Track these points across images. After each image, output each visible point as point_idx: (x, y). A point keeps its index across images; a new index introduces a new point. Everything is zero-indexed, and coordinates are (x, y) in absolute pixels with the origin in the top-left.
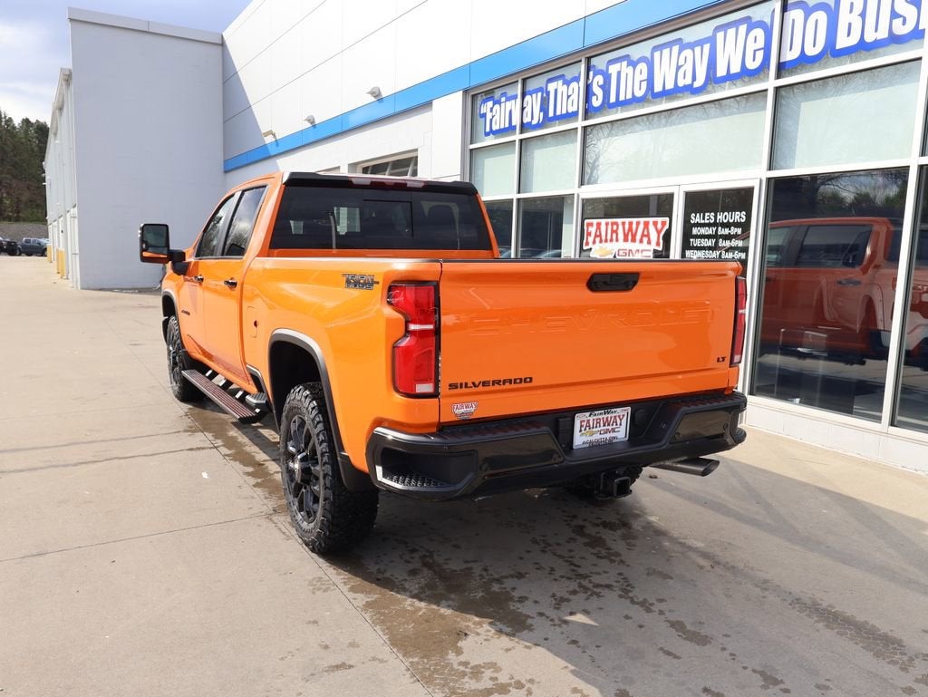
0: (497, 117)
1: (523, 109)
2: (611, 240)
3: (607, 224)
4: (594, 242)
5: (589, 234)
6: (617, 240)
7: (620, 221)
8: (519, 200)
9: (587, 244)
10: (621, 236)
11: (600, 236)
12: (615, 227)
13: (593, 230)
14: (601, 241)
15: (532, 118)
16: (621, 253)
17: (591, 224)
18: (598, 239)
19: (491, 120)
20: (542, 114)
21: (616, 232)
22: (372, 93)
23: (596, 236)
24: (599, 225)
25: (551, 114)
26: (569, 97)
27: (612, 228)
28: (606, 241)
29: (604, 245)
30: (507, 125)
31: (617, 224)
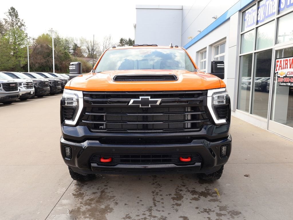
0: (250, 20)
1: (258, 14)
2: (285, 68)
3: (284, 60)
4: (279, 69)
5: (277, 66)
6: (287, 68)
7: (288, 59)
8: (255, 53)
9: (276, 70)
10: (289, 66)
11: (281, 66)
12: (287, 62)
13: (279, 64)
14: (281, 69)
15: (261, 18)
16: (288, 74)
17: (278, 61)
18: (280, 68)
19: (248, 21)
20: (264, 15)
21: (286, 64)
22: (214, 18)
23: (280, 66)
24: (281, 61)
25: (267, 15)
26: (273, 6)
27: (286, 62)
28: (283, 68)
29: (282, 70)
30: (253, 22)
31: (287, 60)
